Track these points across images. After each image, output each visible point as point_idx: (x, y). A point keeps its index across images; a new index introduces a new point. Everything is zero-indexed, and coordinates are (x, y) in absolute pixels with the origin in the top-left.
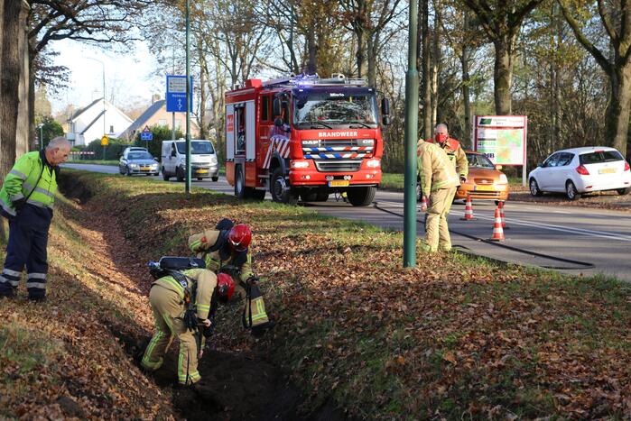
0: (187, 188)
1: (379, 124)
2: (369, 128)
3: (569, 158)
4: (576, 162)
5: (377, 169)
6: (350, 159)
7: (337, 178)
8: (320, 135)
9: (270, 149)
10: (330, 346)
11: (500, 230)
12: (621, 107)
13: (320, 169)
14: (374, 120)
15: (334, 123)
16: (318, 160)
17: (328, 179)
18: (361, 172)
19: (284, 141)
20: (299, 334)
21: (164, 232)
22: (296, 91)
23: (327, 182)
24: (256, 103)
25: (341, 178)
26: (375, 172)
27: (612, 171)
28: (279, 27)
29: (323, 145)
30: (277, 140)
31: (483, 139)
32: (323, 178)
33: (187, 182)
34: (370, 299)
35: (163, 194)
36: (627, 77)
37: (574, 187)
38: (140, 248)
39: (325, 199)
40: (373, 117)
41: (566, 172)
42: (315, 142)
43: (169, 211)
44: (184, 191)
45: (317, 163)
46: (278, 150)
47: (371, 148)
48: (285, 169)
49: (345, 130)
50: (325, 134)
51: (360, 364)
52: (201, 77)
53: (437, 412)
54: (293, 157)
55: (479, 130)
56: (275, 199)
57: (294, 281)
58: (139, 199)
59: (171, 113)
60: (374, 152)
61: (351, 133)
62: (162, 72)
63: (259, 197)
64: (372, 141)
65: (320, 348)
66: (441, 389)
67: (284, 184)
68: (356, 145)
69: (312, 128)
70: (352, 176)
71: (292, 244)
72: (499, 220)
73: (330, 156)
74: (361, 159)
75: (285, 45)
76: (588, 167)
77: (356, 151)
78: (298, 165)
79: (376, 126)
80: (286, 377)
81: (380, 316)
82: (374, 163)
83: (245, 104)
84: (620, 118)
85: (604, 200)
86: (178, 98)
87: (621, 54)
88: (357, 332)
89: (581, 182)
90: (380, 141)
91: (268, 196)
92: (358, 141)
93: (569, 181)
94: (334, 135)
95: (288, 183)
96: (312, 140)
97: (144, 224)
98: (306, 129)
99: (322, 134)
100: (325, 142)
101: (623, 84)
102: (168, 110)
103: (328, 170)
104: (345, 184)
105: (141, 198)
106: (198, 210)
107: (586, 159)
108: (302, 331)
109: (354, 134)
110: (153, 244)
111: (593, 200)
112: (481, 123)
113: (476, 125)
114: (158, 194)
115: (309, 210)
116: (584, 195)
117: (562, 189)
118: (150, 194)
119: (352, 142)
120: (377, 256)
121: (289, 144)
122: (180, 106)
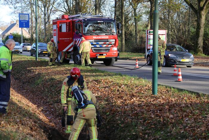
0: (36, 58)
1: (117, 33)
2: (113, 35)
5: (116, 51)
6: (106, 47)
7: (100, 55)
8: (94, 37)
10: (141, 134)
12: (201, 26)
13: (94, 51)
14: (115, 31)
15: (99, 33)
16: (93, 48)
17: (97, 55)
18: (110, 52)
19: (79, 40)
20: (121, 127)
21: (33, 77)
22: (84, 20)
23: (97, 57)
24: (67, 25)
25: (102, 55)
26: (115, 52)
29: (95, 42)
30: (76, 40)
31: (150, 39)
32: (95, 55)
33: (36, 56)
34: (151, 111)
35: (26, 61)
36: (203, 15)
38: (23, 83)
40: (114, 30)
42: (92, 41)
43: (32, 68)
44: (35, 60)
45: (93, 49)
46: (77, 44)
47: (114, 43)
49: (104, 36)
50: (96, 37)
52: (31, 14)
55: (148, 36)
56: (75, 63)
57: (107, 100)
58: (17, 63)
59: (21, 28)
60: (115, 44)
61: (106, 37)
62: (16, 12)
63: (67, 62)
64: (114, 40)
65: (135, 135)
68: (108, 41)
69: (90, 35)
70: (106, 54)
71: (97, 83)
73: (98, 46)
74: (110, 47)
77: (108, 44)
79: (116, 34)
81: (162, 120)
82: (115, 49)
83: (61, 25)
84: (200, 31)
86: (24, 22)
87: (201, 6)
88: (152, 127)
90: (118, 40)
91: (72, 62)
92: (109, 40)
94: (99, 37)
96: (91, 40)
97: (22, 74)
98: (88, 35)
99: (95, 37)
100: (96, 40)
101: (201, 18)
102: (20, 27)
103: (97, 52)
104: (103, 57)
106: (45, 68)
108: (122, 126)
109: (107, 37)
110: (29, 82)
112: (149, 33)
113: (147, 34)
114: (25, 61)
118: (21, 61)
119: (106, 40)
120: (137, 89)
122: (24, 26)
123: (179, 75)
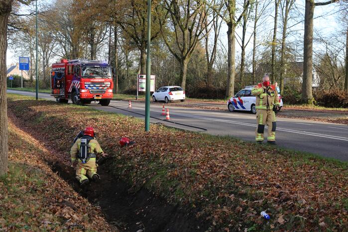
0: (37, 98)
1: (112, 77)
2: (109, 78)
3: (166, 89)
4: (168, 91)
6: (102, 89)
7: (97, 96)
8: (91, 80)
9: (72, 85)
10: (136, 165)
11: (168, 116)
12: (184, 73)
13: (91, 93)
14: (110, 75)
15: (96, 76)
16: (90, 89)
17: (94, 96)
18: (106, 94)
19: (78, 82)
21: (35, 115)
22: (82, 64)
25: (99, 96)
26: (111, 94)
27: (180, 94)
28: (61, 42)
29: (92, 84)
30: (75, 82)
32: (92, 96)
36: (185, 63)
37: (168, 99)
38: (25, 121)
39: (90, 103)
41: (165, 94)
43: (33, 107)
44: (35, 99)
46: (75, 85)
47: (109, 85)
48: (78, 92)
50: (93, 80)
51: (154, 174)
53: (202, 196)
54: (82, 88)
55: (140, 80)
56: (73, 103)
60: (110, 87)
63: (66, 102)
64: (109, 83)
65: (131, 166)
66: (201, 186)
67: (77, 98)
68: (104, 84)
69: (88, 78)
70: (102, 95)
72: (168, 113)
73: (95, 88)
74: (106, 89)
75: (63, 48)
76: (172, 92)
77: (104, 86)
78: (83, 91)
80: (117, 177)
82: (111, 91)
84: (183, 77)
85: (177, 104)
86: (24, 65)
87: (184, 56)
88: (146, 159)
89: (170, 97)
90: (113, 83)
91: (70, 101)
93: (166, 97)
94: (96, 80)
95: (79, 97)
96: (88, 82)
97: (24, 112)
98: (86, 78)
101: (184, 66)
102: (20, 69)
103: (94, 93)
104: (100, 98)
105: (19, 102)
106: (45, 107)
107: (172, 90)
109: (103, 80)
110: (31, 120)
111: (174, 103)
113: (139, 78)
115: (83, 107)
116: (171, 101)
117: (164, 99)
119: (102, 83)
121: (80, 83)
122: (24, 68)
123: (167, 115)
